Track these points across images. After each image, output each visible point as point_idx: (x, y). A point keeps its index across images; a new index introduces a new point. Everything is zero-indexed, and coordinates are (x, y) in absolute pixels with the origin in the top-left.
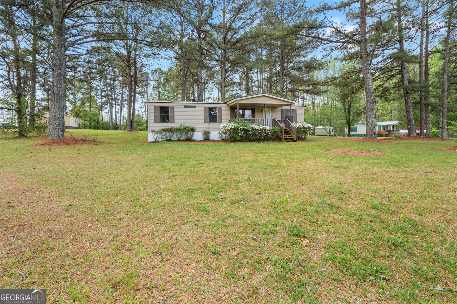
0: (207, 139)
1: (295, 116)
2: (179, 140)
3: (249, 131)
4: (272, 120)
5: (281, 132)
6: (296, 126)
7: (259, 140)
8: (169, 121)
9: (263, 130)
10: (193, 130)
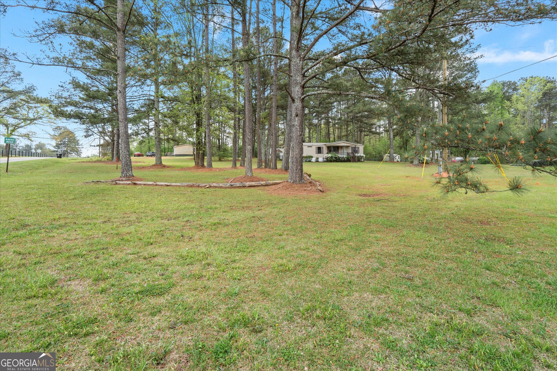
0: (317, 161)
1: (358, 151)
4: (347, 153)
5: (351, 158)
6: (358, 156)
9: (343, 157)
10: (312, 157)
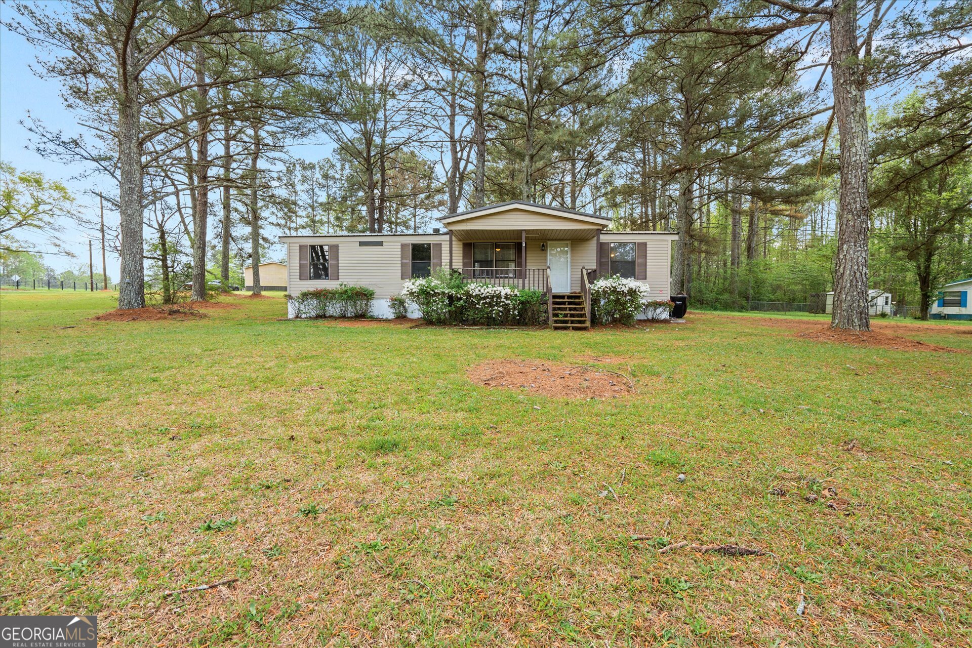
1: (640, 261)
2: (343, 317)
7: (490, 322)
8: (327, 275)
9: (493, 297)
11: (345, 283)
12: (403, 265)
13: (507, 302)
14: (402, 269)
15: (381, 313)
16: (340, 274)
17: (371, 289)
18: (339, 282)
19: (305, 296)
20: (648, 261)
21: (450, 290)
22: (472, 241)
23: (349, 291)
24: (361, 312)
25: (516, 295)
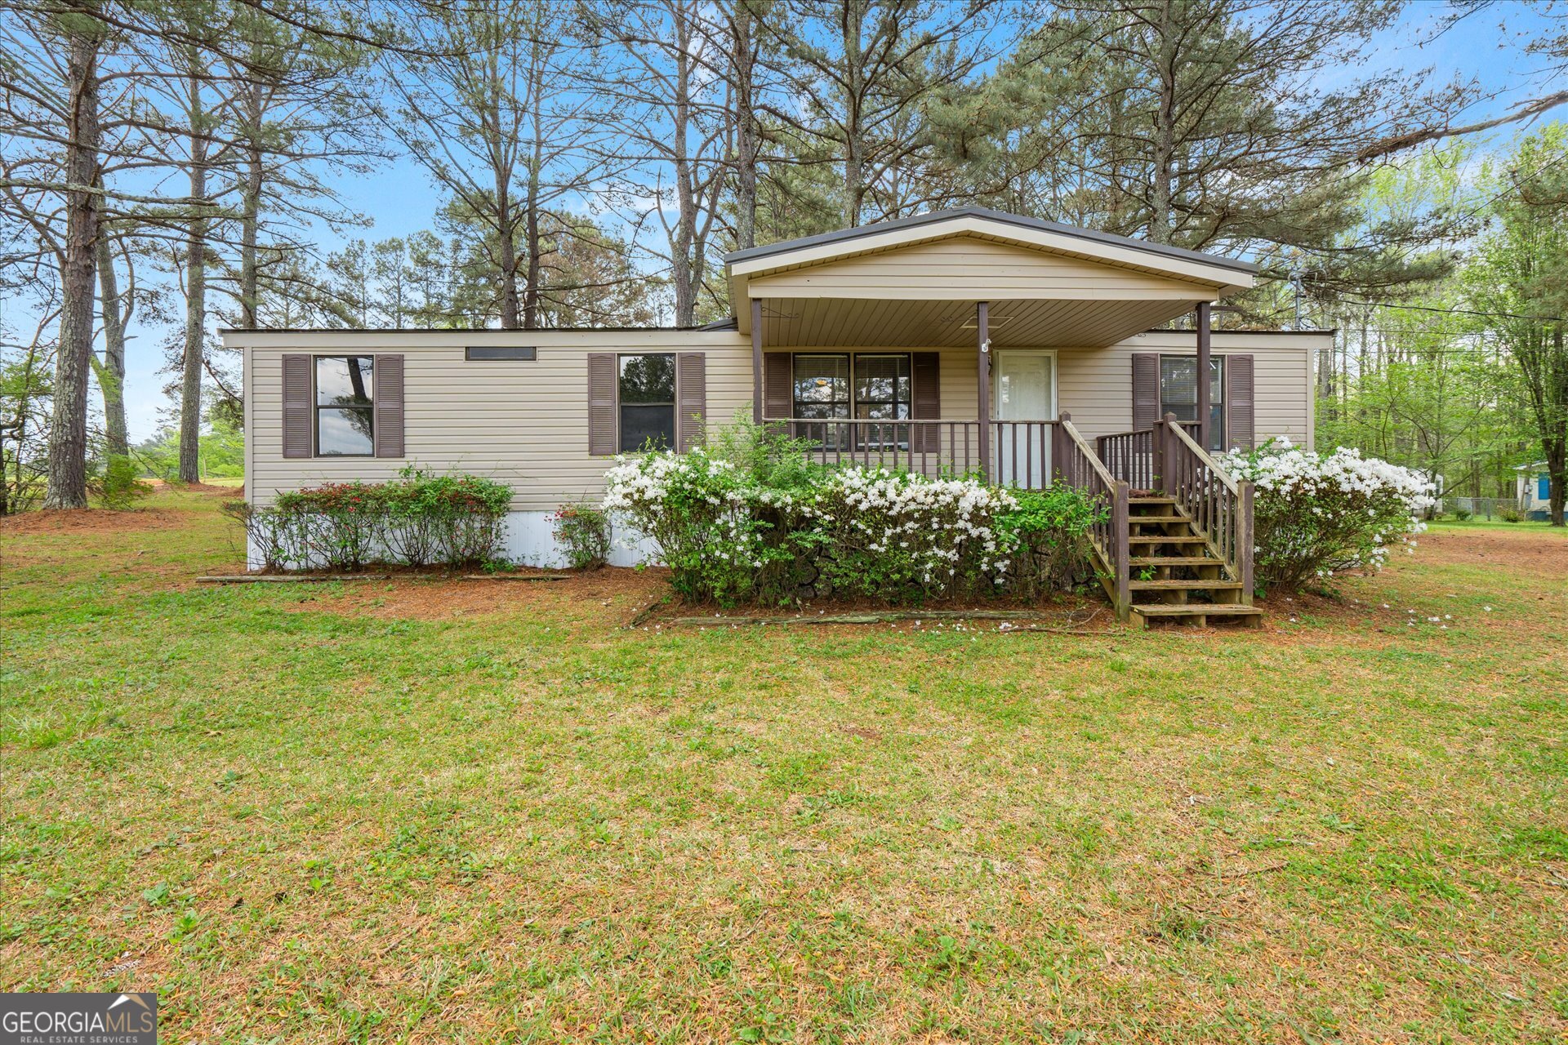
0: (595, 564)
1: (1236, 403)
2: (415, 567)
3: (807, 523)
4: (1036, 429)
5: (1106, 529)
6: (1251, 485)
7: (907, 598)
9: (926, 515)
11: (420, 466)
12: (594, 414)
13: (974, 533)
14: (591, 427)
15: (530, 552)
16: (407, 440)
17: (500, 482)
18: (400, 464)
19: (294, 505)
20: (1256, 405)
21: (776, 493)
22: (791, 349)
23: (430, 493)
24: (467, 553)
25: (1006, 510)
